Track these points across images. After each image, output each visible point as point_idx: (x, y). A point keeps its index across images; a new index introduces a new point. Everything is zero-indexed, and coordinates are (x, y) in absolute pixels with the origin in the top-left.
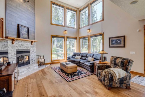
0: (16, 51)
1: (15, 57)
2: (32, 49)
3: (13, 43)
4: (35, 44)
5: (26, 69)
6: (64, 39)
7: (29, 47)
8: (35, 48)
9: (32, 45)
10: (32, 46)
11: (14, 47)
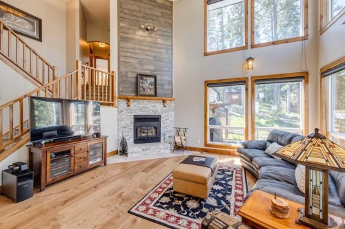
0: (133, 117)
1: (133, 127)
2: (164, 114)
3: (129, 106)
4: (173, 105)
5: (141, 150)
6: (243, 87)
7: (159, 110)
8: (173, 113)
9: (165, 106)
10: (164, 108)
11: (130, 111)
